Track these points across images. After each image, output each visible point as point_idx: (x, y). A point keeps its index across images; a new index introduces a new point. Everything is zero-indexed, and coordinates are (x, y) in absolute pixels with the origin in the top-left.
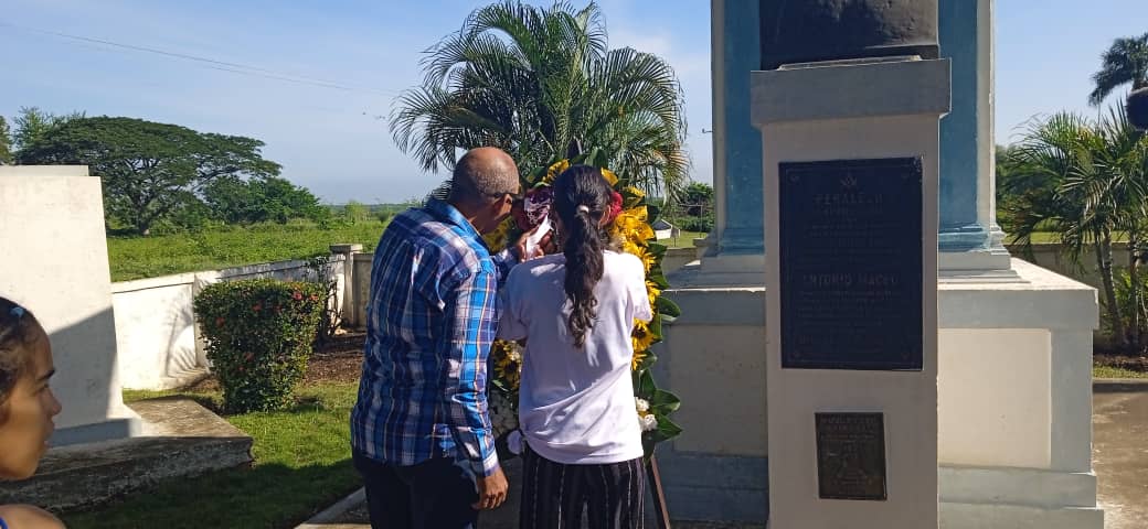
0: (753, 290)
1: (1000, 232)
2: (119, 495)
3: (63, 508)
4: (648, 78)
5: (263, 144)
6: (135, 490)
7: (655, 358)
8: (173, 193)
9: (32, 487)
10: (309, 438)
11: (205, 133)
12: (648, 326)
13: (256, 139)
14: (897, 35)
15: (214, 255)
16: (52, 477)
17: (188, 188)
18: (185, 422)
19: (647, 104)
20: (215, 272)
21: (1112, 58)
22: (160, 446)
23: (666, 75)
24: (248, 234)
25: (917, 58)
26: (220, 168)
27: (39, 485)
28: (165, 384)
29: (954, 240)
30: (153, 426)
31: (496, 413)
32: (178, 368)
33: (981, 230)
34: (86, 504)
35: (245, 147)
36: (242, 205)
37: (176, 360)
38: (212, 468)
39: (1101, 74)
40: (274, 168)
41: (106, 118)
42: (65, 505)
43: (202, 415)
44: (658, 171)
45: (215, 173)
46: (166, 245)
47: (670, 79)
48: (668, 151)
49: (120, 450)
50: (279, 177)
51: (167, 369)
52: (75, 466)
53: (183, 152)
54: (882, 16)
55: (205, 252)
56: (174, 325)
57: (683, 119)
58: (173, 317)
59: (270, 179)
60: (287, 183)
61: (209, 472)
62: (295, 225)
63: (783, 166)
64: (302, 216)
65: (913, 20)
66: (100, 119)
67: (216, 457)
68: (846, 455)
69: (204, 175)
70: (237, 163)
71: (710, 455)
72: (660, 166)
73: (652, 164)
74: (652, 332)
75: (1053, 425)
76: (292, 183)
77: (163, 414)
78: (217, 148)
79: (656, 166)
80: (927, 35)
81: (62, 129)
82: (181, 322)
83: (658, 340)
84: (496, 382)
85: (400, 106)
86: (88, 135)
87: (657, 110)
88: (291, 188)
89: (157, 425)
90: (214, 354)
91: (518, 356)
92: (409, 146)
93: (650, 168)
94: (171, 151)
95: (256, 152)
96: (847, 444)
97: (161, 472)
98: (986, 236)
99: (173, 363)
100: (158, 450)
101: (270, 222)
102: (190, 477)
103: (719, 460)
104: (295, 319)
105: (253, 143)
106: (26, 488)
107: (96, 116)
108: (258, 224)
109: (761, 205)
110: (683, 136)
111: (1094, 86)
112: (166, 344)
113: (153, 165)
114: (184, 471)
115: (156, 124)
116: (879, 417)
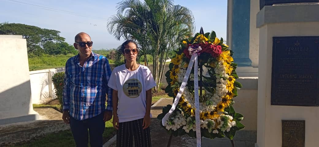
2: (34, 139)
3: (16, 143)
4: (184, 15)
5: (60, 32)
6: (38, 137)
7: (234, 102)
8: (34, 46)
9: (6, 136)
11: (43, 28)
12: (232, 91)
13: (58, 31)
15: (47, 63)
16: (12, 133)
17: (38, 44)
18: (52, 115)
19: (184, 22)
20: (55, 69)
22: (46, 123)
24: (56, 58)
26: (48, 39)
27: (8, 136)
28: (41, 102)
30: (42, 116)
31: (179, 119)
32: (44, 98)
34: (23, 142)
35: (55, 33)
36: (54, 50)
37: (43, 95)
38: (62, 130)
40: (63, 39)
41: (14, 24)
42: (17, 142)
43: (57, 113)
45: (46, 40)
46: (33, 60)
47: (190, 14)
49: (33, 124)
50: (65, 42)
51: (41, 98)
52: (19, 130)
53: (37, 34)
55: (44, 63)
56: (43, 85)
57: (194, 26)
58: (43, 82)
59: (62, 42)
60: (67, 43)
61: (61, 131)
62: (69, 55)
63: (274, 38)
64: (71, 53)
66: (13, 24)
67: (63, 126)
68: (292, 134)
69: (43, 41)
70: (52, 37)
74: (233, 93)
76: (68, 44)
77: (44, 113)
78: (47, 33)
81: (2, 27)
82: (45, 83)
83: (236, 96)
84: (180, 109)
85: (110, 20)
86: (9, 28)
87: (187, 24)
88: (68, 45)
89: (43, 116)
90: (58, 94)
91: (187, 100)
92: (112, 32)
94: (33, 33)
95: (58, 34)
96: (292, 130)
97: (47, 131)
99: (42, 96)
100: (45, 124)
101: (62, 55)
102: (55, 133)
105: (57, 32)
106: (4, 137)
107: (12, 23)
108: (58, 55)
112: (40, 90)
113: (28, 38)
114: (53, 131)
115: (29, 26)
116: (304, 122)
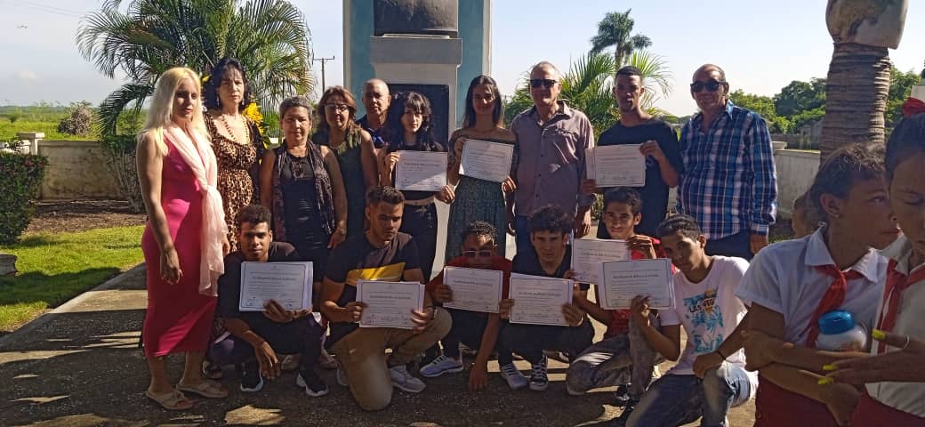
4: (284, 19)
10: (52, 259)
19: (285, 38)
21: (603, 27)
23: (298, 18)
25: (448, 37)
39: (595, 38)
44: (292, 86)
47: (301, 21)
48: (300, 73)
57: (310, 51)
65: (446, 18)
72: (293, 83)
73: (288, 81)
79: (291, 82)
80: (452, 26)
85: (86, 24)
87: (292, 43)
92: (92, 56)
93: (286, 84)
104: (26, 180)
110: (311, 63)
111: (591, 47)
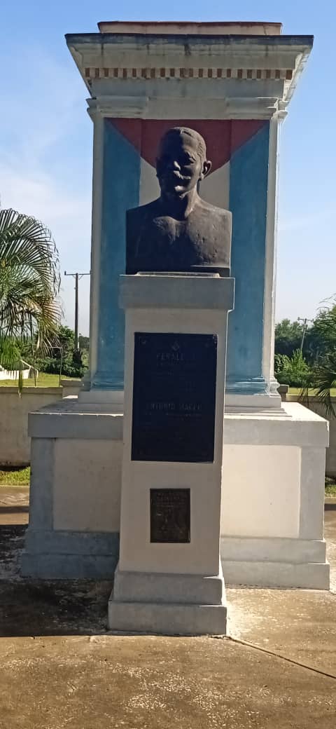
0: (114, 415)
1: (277, 383)
4: (26, 237)
14: (206, 260)
19: (26, 259)
23: (44, 235)
25: (217, 276)
29: (247, 386)
33: (264, 380)
44: (33, 318)
47: (48, 239)
48: (43, 301)
54: (199, 247)
57: (57, 276)
63: (137, 335)
65: (216, 251)
68: (168, 515)
71: (79, 532)
72: (34, 314)
73: (28, 312)
75: (301, 509)
80: (224, 261)
87: (34, 265)
96: (169, 508)
98: (267, 385)
103: (85, 536)
109: (122, 356)
110: (57, 289)
116: (187, 491)
